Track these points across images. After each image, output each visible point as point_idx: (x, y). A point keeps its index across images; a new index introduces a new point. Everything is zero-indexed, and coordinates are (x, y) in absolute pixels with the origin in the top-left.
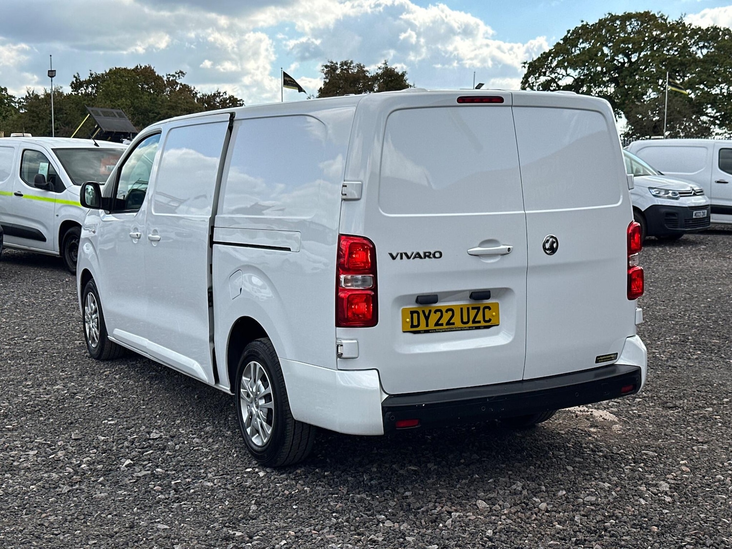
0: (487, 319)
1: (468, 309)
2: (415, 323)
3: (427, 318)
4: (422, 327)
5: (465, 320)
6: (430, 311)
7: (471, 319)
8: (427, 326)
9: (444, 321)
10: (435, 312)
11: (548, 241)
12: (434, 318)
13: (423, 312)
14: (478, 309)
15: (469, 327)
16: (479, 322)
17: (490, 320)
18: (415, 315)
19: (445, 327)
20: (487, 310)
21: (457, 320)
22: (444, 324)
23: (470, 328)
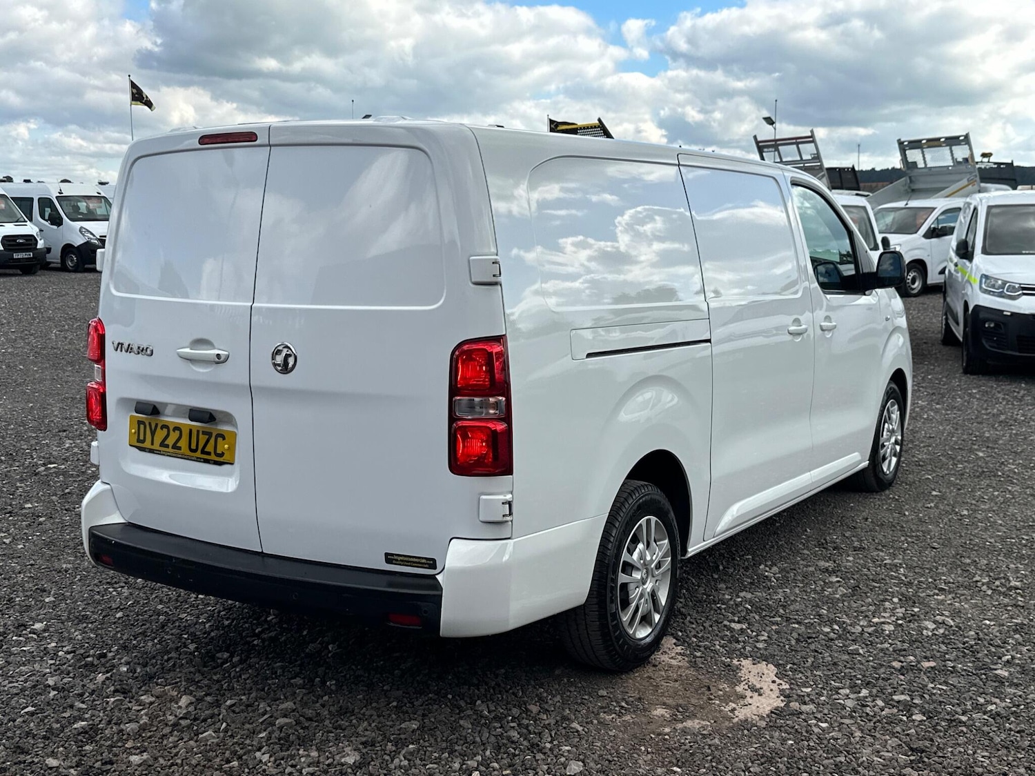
0: (219, 451)
1: (198, 431)
2: (142, 438)
3: (153, 433)
4: (147, 444)
5: (193, 447)
6: (157, 425)
7: (200, 447)
8: (152, 444)
9: (170, 441)
10: (162, 428)
11: (278, 352)
12: (161, 434)
13: (150, 424)
14: (210, 434)
15: (197, 458)
16: (209, 453)
17: (222, 455)
18: (142, 426)
19: (170, 450)
20: (220, 439)
21: (183, 443)
22: (170, 447)
23: (198, 460)
